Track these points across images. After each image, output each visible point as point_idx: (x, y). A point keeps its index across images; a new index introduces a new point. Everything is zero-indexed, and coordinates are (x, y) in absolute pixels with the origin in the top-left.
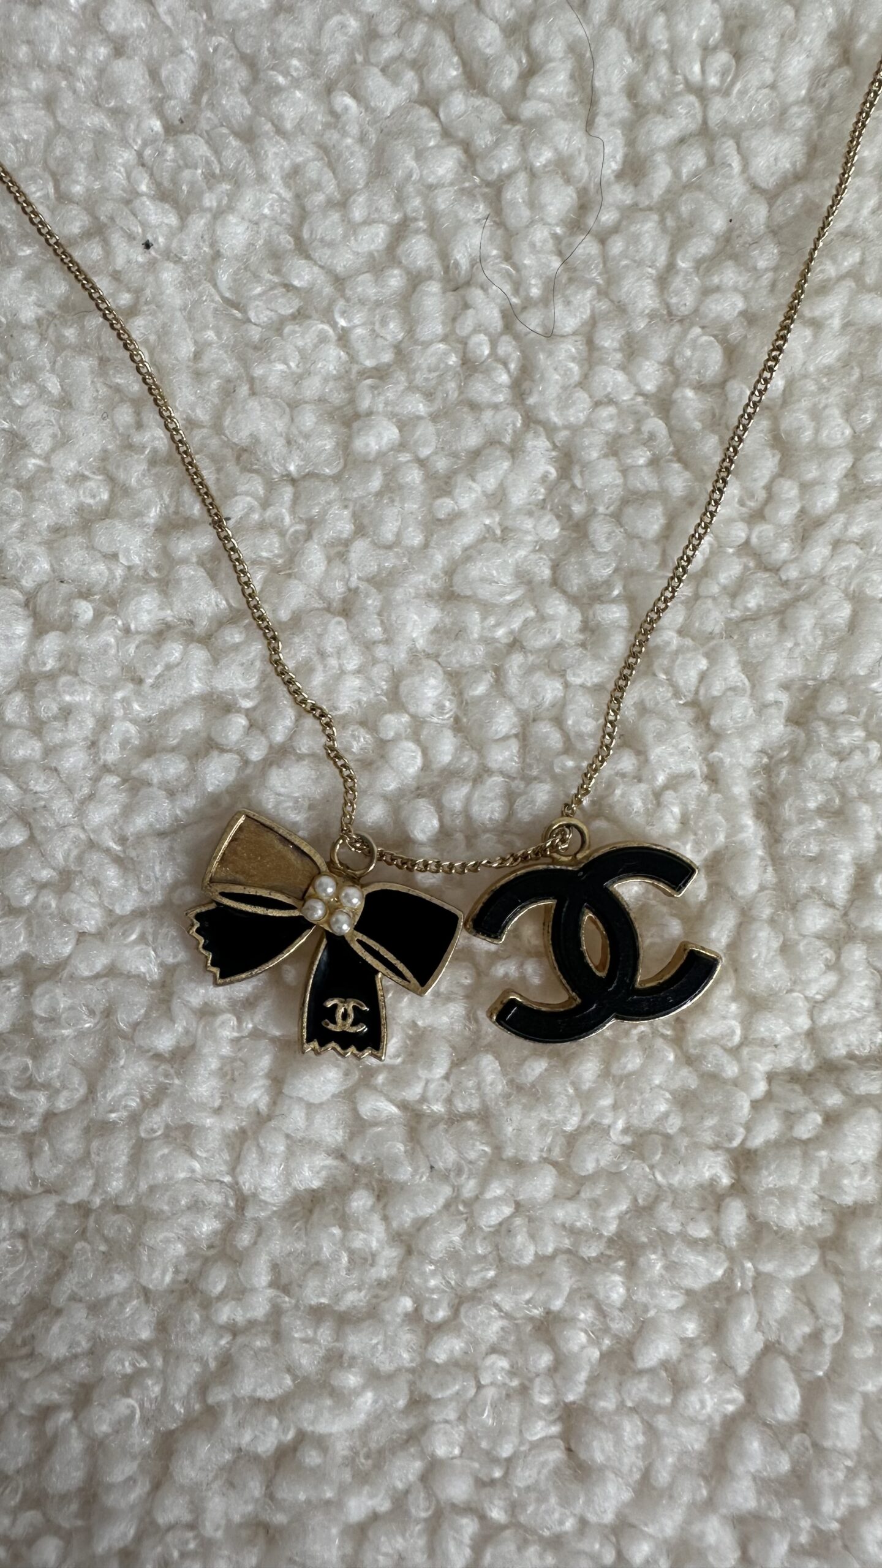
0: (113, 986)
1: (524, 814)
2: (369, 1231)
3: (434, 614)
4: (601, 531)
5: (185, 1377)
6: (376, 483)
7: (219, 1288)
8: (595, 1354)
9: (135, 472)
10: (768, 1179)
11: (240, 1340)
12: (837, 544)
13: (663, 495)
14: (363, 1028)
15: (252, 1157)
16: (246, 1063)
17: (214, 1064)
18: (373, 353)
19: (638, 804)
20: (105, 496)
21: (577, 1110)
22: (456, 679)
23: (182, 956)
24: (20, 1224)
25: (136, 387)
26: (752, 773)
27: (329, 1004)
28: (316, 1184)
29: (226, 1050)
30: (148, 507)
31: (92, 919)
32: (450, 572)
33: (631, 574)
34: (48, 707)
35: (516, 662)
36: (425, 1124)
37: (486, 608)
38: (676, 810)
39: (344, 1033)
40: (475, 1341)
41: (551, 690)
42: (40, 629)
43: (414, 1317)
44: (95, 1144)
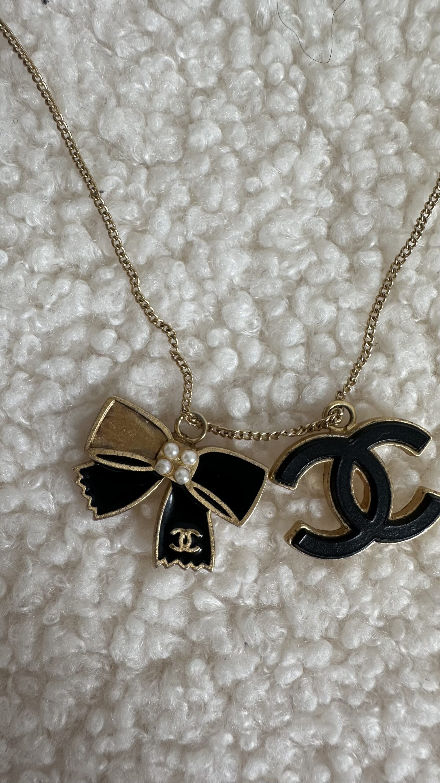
0: (24, 519)
1: (309, 399)
2: (202, 689)
3: (246, 259)
4: (362, 201)
6: (205, 167)
7: (99, 729)
8: (358, 771)
9: (37, 161)
11: (113, 764)
13: (405, 175)
14: (198, 549)
15: (121, 637)
16: (117, 572)
17: (94, 573)
18: (203, 78)
19: (389, 391)
20: (17, 178)
21: (346, 603)
22: (261, 305)
23: (71, 498)
25: (37, 100)
27: (174, 532)
28: (165, 655)
29: (102, 564)
30: (46, 185)
31: (9, 473)
32: (257, 230)
33: (382, 232)
35: (303, 293)
36: (240, 612)
37: (283, 255)
38: (415, 395)
39: (185, 553)
40: (275, 763)
41: (328, 312)
43: (234, 746)
44: (11, 630)
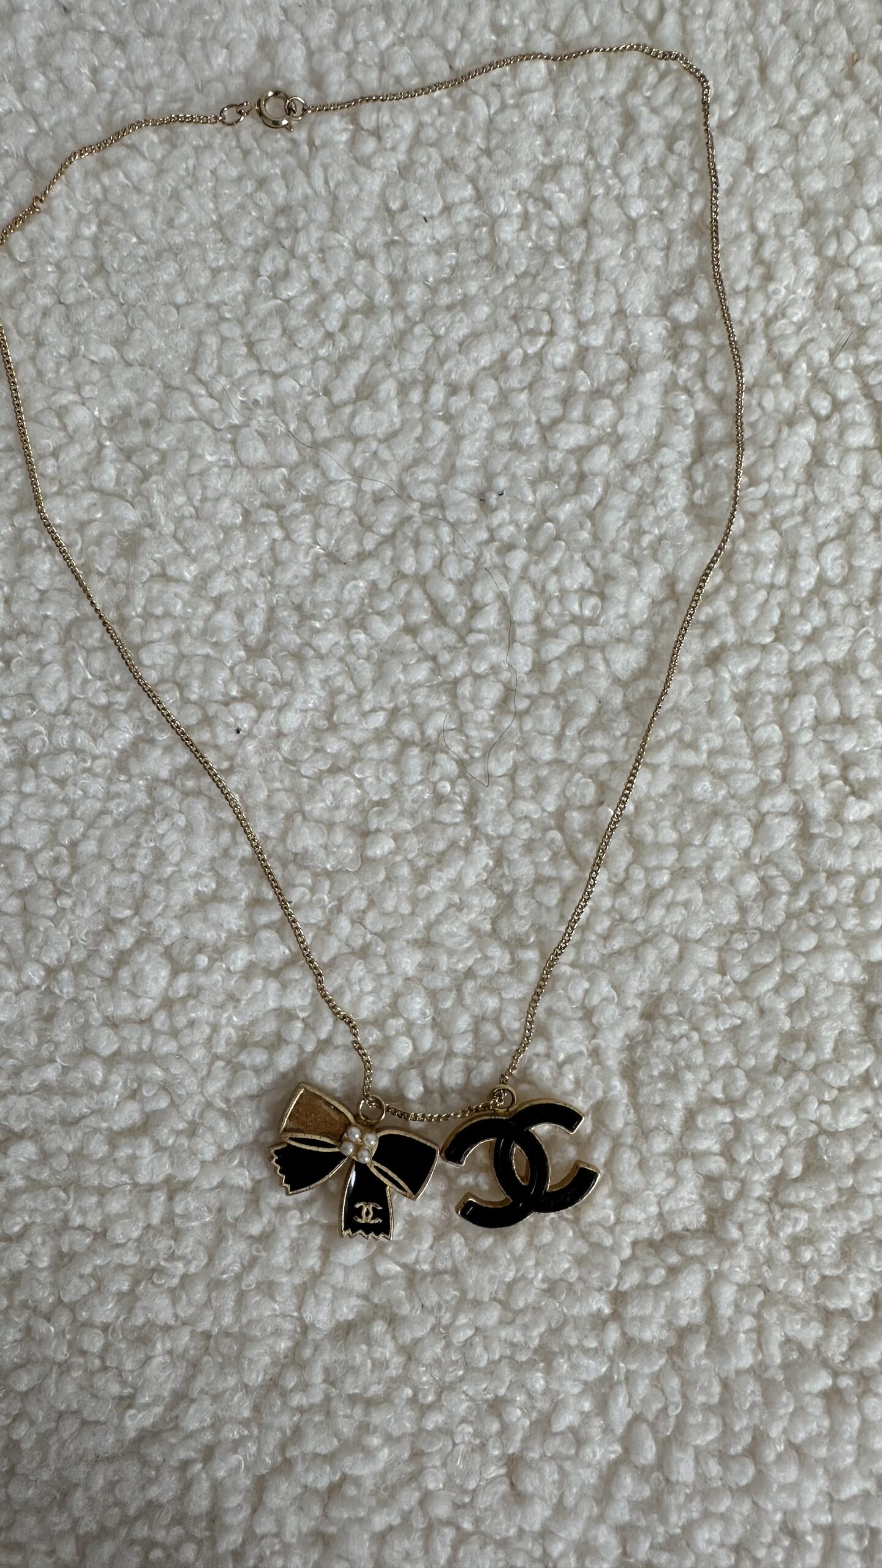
0: (223, 1194)
1: (476, 1082)
2: (384, 1347)
3: (419, 956)
4: (520, 902)
5: (273, 1440)
6: (382, 876)
7: (292, 1384)
8: (527, 1423)
9: (232, 872)
10: (632, 1310)
11: (306, 1416)
12: (669, 907)
13: (558, 879)
14: (378, 1221)
15: (311, 1301)
16: (306, 1242)
17: (287, 1243)
18: (378, 792)
19: (547, 1073)
20: (214, 886)
21: (513, 1267)
22: (433, 996)
23: (265, 1173)
24: (168, 1345)
25: (232, 820)
26: (621, 1050)
27: (357, 1206)
28: (351, 1317)
29: (294, 1234)
30: (241, 893)
31: (209, 1152)
32: (429, 927)
33: (539, 929)
34: (181, 1021)
35: (470, 986)
36: (418, 1277)
37: (451, 953)
38: (571, 1077)
39: (367, 1224)
40: (451, 1416)
41: (492, 1003)
42: (175, 973)
43: (413, 1401)
44: (214, 1294)
